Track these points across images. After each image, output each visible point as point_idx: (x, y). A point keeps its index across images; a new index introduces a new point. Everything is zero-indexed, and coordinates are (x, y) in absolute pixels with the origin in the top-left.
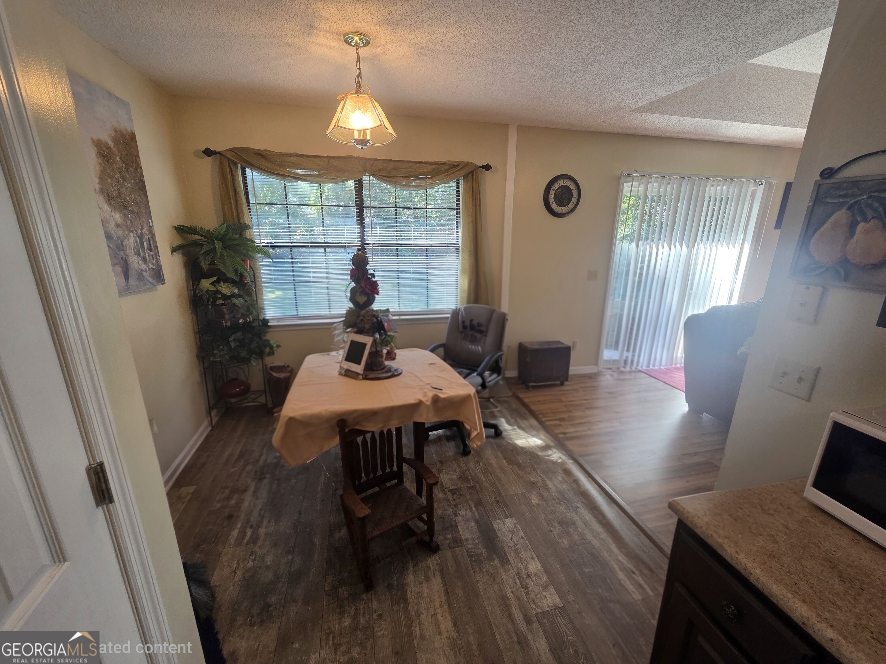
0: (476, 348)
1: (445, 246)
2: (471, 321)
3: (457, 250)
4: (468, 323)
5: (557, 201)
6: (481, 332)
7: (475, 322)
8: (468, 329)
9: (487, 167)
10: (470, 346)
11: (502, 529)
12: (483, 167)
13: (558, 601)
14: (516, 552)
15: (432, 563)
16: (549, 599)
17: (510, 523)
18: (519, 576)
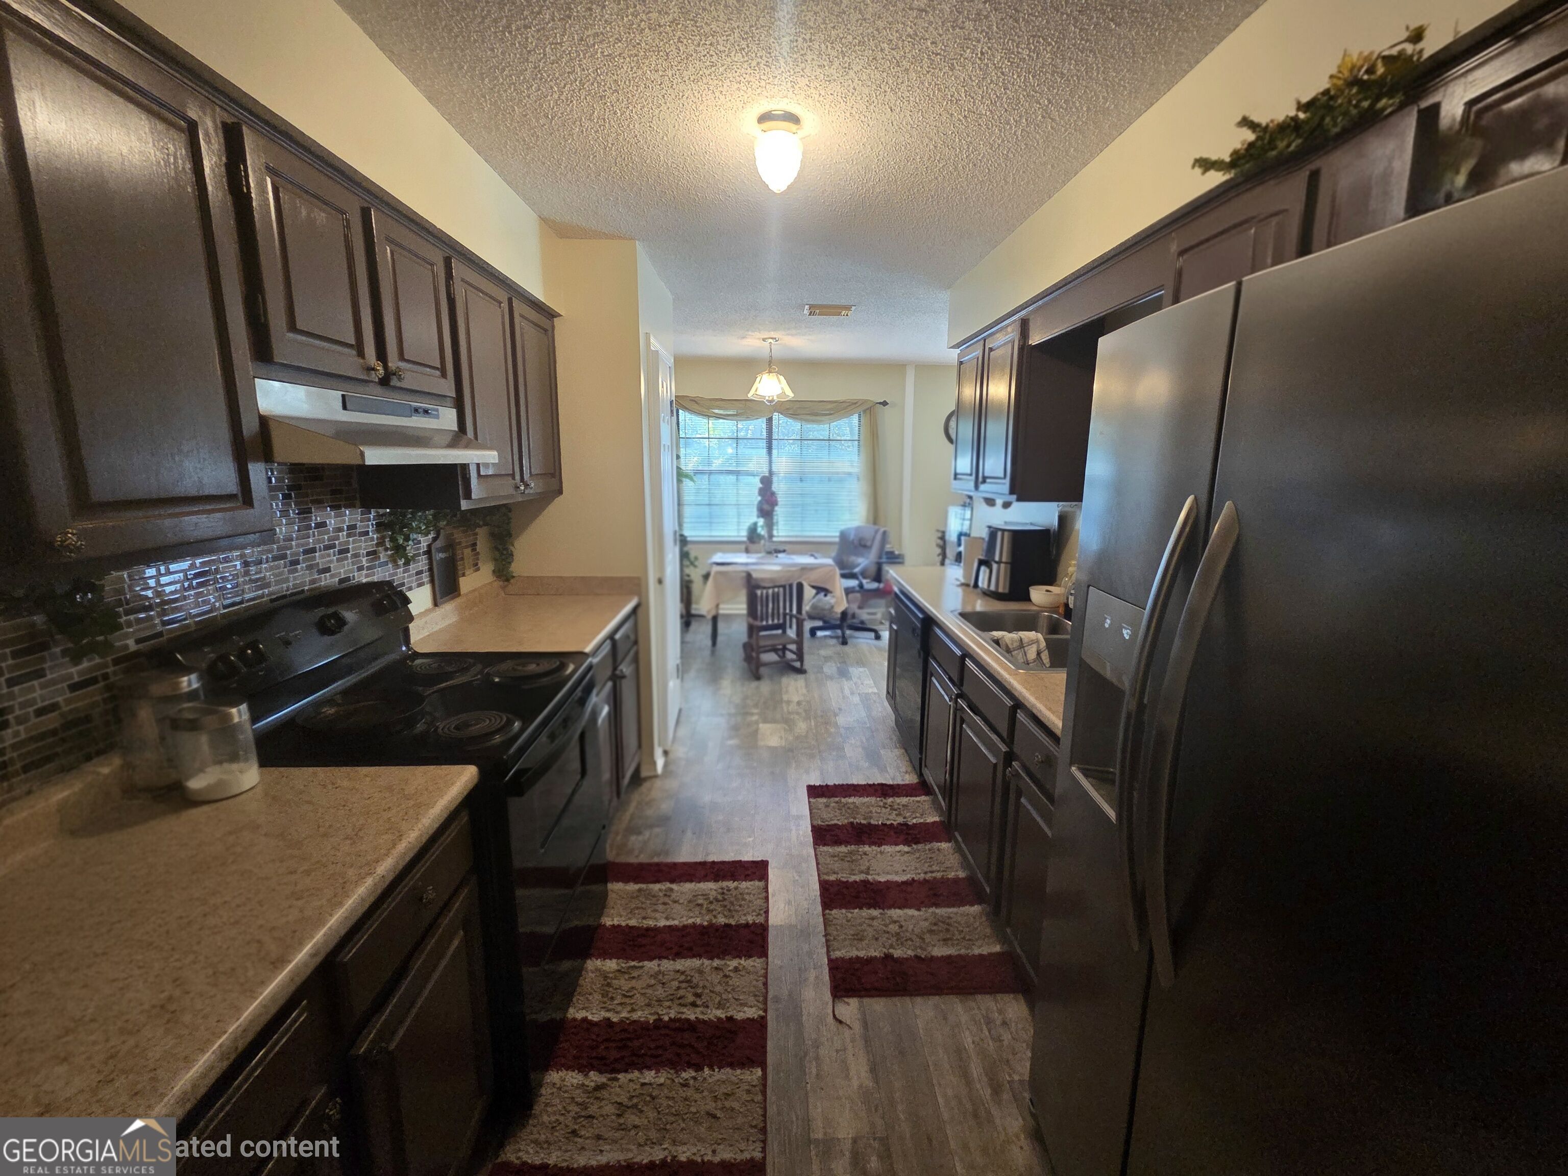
0: (857, 559)
1: (847, 474)
2: (860, 537)
6: (865, 546)
7: (863, 539)
8: (856, 544)
9: (884, 404)
10: (850, 558)
11: (855, 671)
12: (880, 403)
13: (876, 691)
14: (859, 678)
15: (800, 676)
16: (870, 691)
17: (861, 669)
18: (855, 684)
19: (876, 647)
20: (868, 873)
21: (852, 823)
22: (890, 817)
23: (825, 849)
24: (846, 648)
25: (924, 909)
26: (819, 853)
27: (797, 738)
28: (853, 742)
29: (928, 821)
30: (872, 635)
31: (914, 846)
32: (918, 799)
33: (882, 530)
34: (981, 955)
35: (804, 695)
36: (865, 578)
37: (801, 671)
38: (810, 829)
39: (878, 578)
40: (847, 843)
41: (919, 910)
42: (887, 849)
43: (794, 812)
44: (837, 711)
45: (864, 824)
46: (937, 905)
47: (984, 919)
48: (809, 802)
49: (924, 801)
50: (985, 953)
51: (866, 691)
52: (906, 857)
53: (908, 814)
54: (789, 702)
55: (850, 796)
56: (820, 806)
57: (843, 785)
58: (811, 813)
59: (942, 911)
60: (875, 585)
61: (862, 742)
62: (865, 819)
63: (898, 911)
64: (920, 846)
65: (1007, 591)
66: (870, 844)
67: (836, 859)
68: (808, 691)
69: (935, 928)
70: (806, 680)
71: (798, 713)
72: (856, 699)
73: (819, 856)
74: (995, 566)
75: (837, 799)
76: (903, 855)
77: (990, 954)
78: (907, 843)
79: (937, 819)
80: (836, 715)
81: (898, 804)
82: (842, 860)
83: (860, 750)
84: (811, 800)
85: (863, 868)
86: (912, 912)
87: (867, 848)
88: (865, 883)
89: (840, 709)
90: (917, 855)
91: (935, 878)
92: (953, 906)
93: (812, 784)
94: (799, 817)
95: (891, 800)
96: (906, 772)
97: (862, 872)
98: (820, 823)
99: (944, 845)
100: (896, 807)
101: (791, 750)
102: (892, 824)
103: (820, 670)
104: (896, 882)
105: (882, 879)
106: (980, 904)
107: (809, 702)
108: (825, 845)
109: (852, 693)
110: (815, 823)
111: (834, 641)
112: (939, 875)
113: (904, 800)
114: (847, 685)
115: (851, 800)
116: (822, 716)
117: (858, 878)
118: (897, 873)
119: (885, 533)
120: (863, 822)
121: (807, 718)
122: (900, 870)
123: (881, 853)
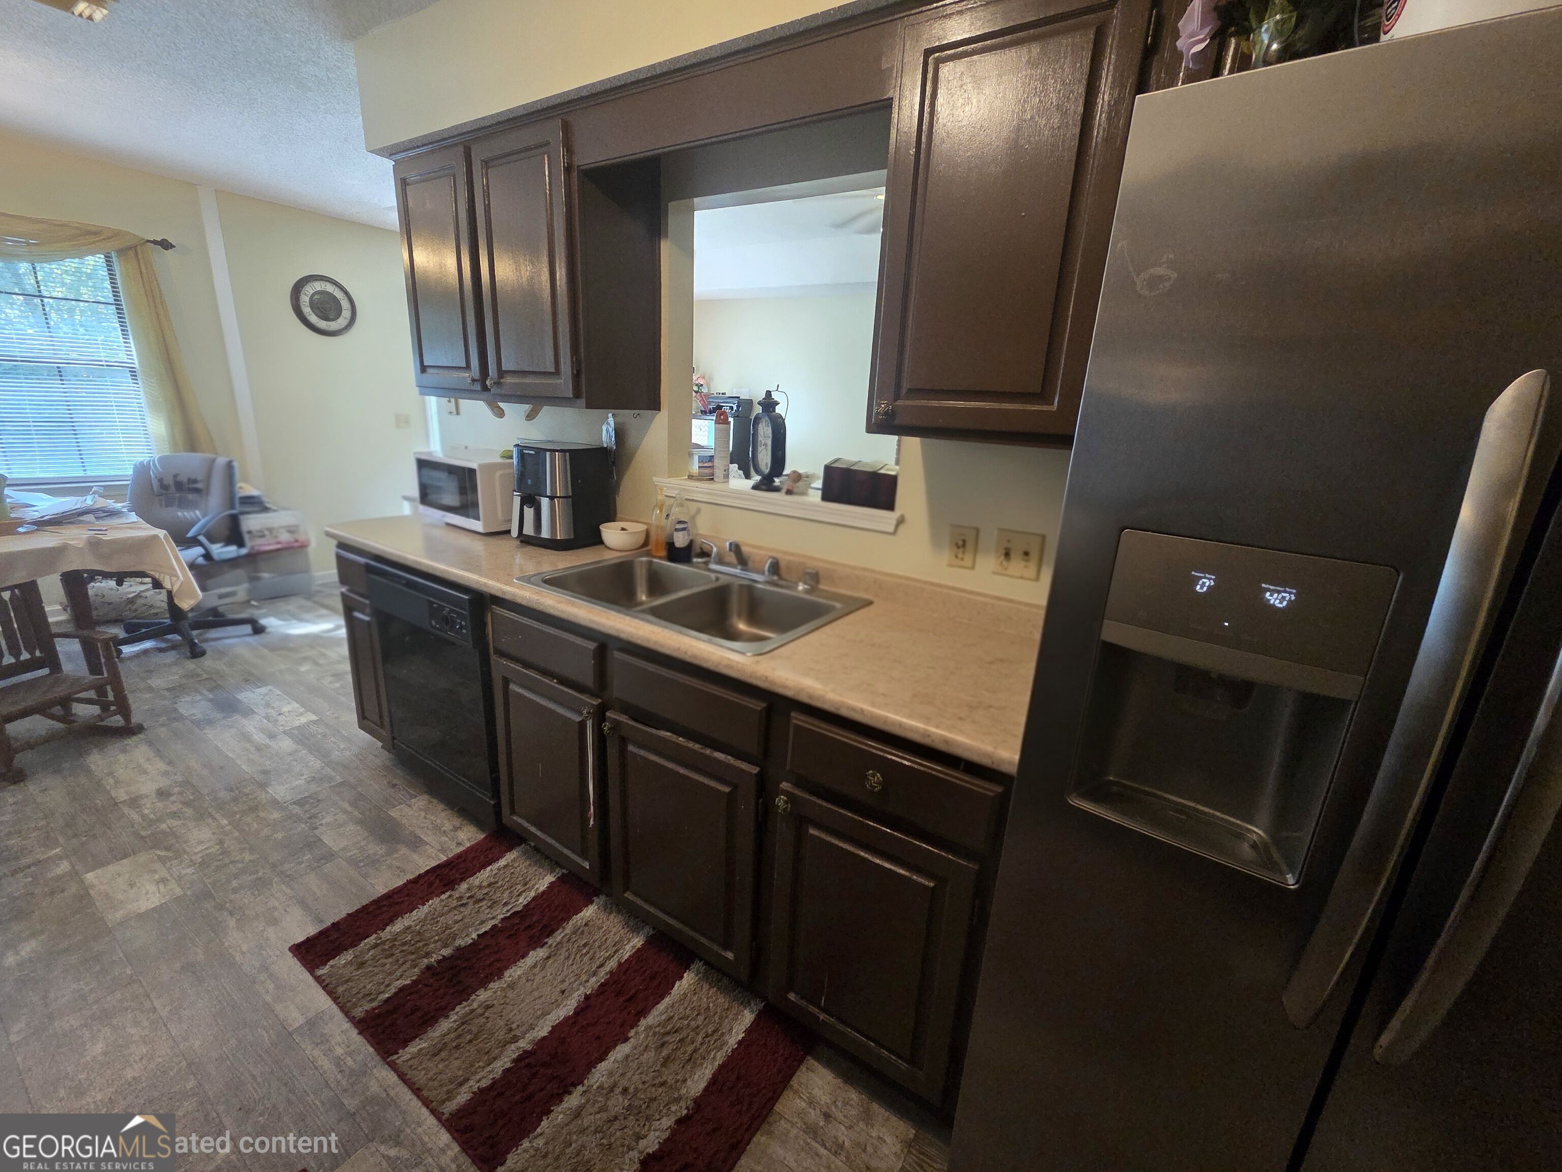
0: (192, 514)
1: (103, 365)
2: (175, 476)
3: (133, 373)
4: (169, 481)
5: (317, 311)
6: (197, 491)
7: (183, 478)
8: (173, 488)
9: (165, 245)
10: (179, 514)
11: (250, 696)
12: (155, 242)
13: (314, 717)
14: (268, 705)
15: (132, 741)
16: (303, 720)
17: (263, 690)
18: (267, 717)
19: (266, 646)
20: (515, 1039)
21: (429, 968)
22: (483, 917)
23: (413, 1048)
24: (207, 662)
25: (632, 1033)
26: (405, 1069)
27: (204, 864)
28: (329, 819)
29: (542, 889)
30: (248, 629)
31: (550, 941)
32: (502, 862)
33: (221, 461)
34: (740, 1043)
35: (166, 774)
36: (212, 540)
37: (129, 731)
38: (354, 1033)
39: (235, 536)
40: (443, 1011)
41: (626, 1039)
42: (514, 973)
43: (295, 1018)
44: (260, 778)
45: (452, 957)
46: (643, 1013)
47: (706, 987)
48: (318, 979)
49: (514, 860)
50: (741, 1036)
51: (297, 723)
52: (552, 967)
53: (506, 895)
54: (134, 802)
55: (391, 921)
56: (347, 972)
57: (365, 908)
58: (335, 999)
59: (655, 1016)
60: (231, 551)
61: (345, 812)
62: (445, 946)
63: (603, 1066)
64: (558, 936)
65: (572, 537)
66: (483, 984)
67: (443, 1054)
68: (170, 763)
69: (665, 1052)
70: (150, 744)
71: (175, 815)
72: (286, 744)
73: (410, 1074)
74: (545, 502)
75: (372, 940)
76: (543, 968)
77: (748, 1032)
78: (537, 942)
79: (550, 879)
80: (263, 786)
81: (480, 887)
82: (457, 1047)
83: (352, 827)
84: (320, 972)
85: (501, 1035)
86: (621, 1051)
87: (483, 995)
88: (523, 1058)
89: (265, 772)
90: (563, 954)
91: (611, 973)
92: (662, 997)
93: (301, 938)
94: (313, 1024)
95: (464, 886)
96: (456, 829)
97: (505, 1044)
98: (368, 1006)
99: (589, 912)
100: (479, 896)
101: (207, 895)
102: (495, 926)
103: (174, 716)
104: (567, 1019)
105: (543, 1031)
106: (687, 967)
107: (186, 783)
108: (405, 1043)
109: (272, 736)
110: (359, 1012)
111: (171, 656)
112: (612, 964)
113: (484, 876)
114: (250, 726)
115: (398, 926)
116: (235, 800)
117: (504, 1063)
118: (557, 1004)
119: (229, 466)
120: (446, 952)
121: (201, 816)
122: (556, 995)
123: (512, 986)
